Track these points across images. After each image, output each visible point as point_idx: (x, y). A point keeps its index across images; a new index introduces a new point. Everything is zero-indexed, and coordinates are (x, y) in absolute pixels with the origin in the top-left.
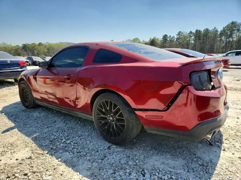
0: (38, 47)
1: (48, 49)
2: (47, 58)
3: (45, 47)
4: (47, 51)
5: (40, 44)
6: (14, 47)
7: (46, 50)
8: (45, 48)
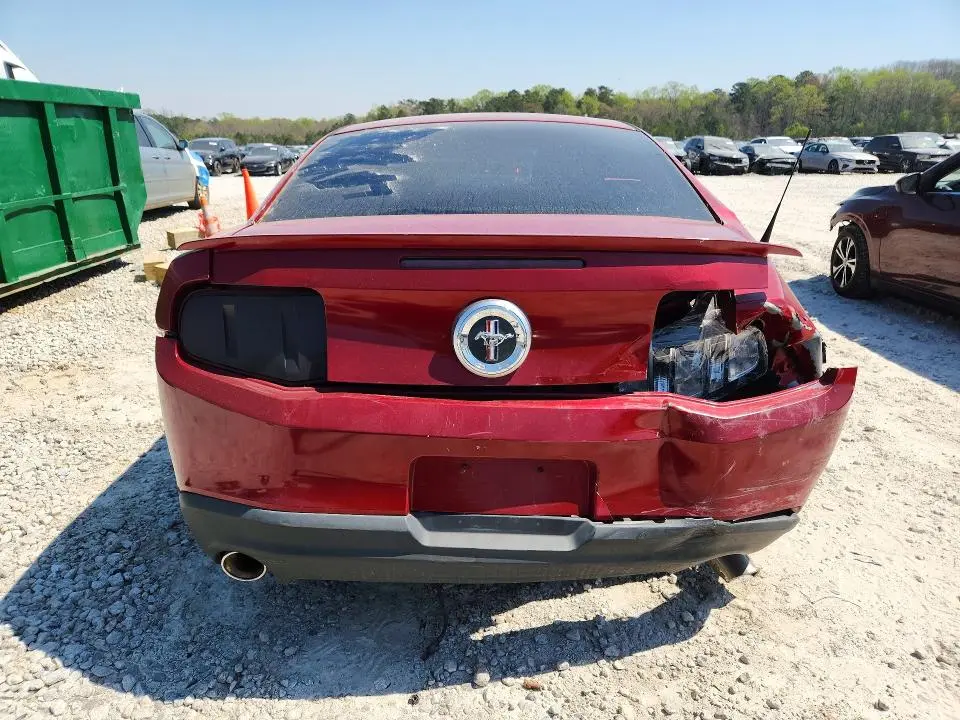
0: (791, 90)
1: (832, 99)
2: (770, 141)
3: (823, 88)
4: (824, 105)
5: (805, 78)
6: (705, 97)
7: (823, 101)
8: (818, 95)
